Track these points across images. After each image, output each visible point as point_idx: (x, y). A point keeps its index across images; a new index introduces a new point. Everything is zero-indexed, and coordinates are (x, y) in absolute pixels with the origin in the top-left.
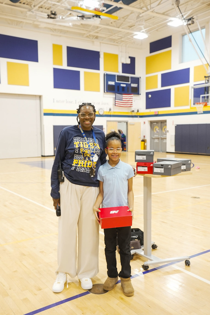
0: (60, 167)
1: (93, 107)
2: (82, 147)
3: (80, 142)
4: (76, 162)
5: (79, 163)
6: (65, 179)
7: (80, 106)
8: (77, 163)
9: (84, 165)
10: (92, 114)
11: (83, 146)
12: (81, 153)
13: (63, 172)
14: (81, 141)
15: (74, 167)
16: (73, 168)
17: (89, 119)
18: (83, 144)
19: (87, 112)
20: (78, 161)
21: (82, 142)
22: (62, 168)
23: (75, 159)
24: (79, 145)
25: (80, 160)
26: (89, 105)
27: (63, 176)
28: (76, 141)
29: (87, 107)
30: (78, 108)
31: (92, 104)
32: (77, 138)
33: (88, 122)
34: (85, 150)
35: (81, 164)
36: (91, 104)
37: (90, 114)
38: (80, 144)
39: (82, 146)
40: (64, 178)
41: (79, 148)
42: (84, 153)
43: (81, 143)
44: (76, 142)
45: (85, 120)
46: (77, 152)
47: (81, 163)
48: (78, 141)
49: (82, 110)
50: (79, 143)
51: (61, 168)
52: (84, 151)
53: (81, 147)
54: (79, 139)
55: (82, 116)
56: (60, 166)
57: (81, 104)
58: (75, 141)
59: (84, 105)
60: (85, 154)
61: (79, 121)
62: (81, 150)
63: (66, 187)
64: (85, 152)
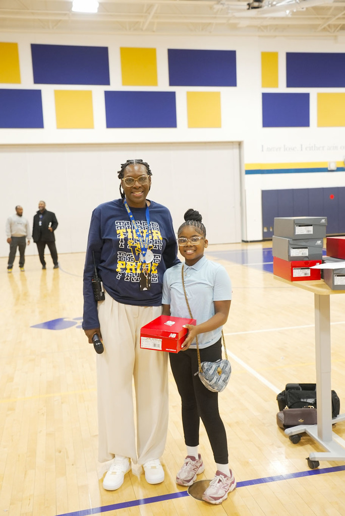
0: (95, 276)
1: (147, 166)
2: (132, 238)
3: (126, 228)
4: (123, 264)
5: (126, 267)
6: (107, 295)
7: (124, 166)
8: (124, 267)
9: (136, 269)
10: (145, 178)
11: (133, 236)
12: (130, 248)
13: (101, 283)
14: (129, 227)
15: (119, 273)
16: (119, 277)
17: (140, 187)
18: (132, 232)
19: (135, 176)
20: (126, 264)
21: (131, 228)
22: (99, 276)
23: (120, 260)
24: (125, 235)
25: (129, 261)
26: (140, 163)
27: (103, 291)
28: (121, 227)
29: (136, 168)
30: (120, 169)
31: (144, 161)
32: (122, 223)
33: (138, 194)
34: (135, 242)
35: (131, 269)
36: (142, 161)
37: (142, 179)
38: (127, 232)
39: (130, 236)
40: (103, 293)
41: (126, 239)
42: (134, 248)
43: (129, 230)
44: (121, 229)
45: (134, 190)
46: (122, 246)
47: (131, 267)
48: (124, 227)
49: (127, 173)
50: (125, 231)
51: (97, 277)
52: (134, 245)
53: (129, 238)
54: (126, 225)
55: (127, 183)
56: (96, 274)
57: (125, 162)
58: (119, 228)
59: (131, 163)
60: (137, 250)
61: (122, 192)
62: (130, 244)
63: (109, 309)
64: (136, 247)
